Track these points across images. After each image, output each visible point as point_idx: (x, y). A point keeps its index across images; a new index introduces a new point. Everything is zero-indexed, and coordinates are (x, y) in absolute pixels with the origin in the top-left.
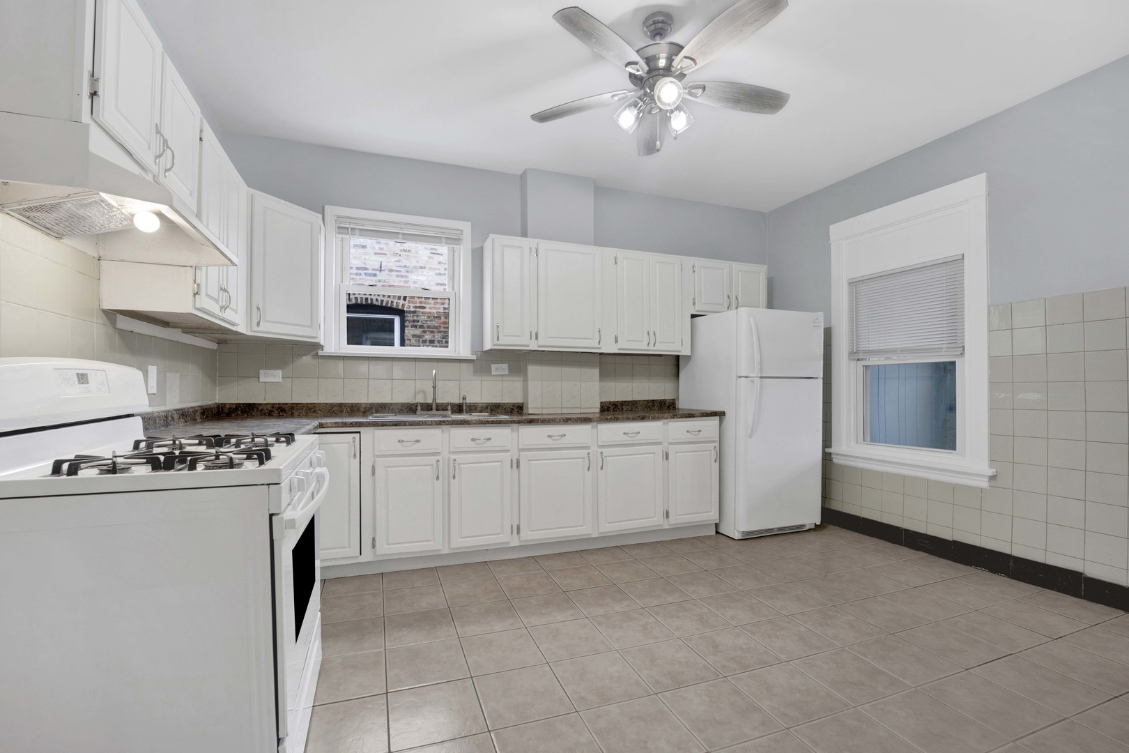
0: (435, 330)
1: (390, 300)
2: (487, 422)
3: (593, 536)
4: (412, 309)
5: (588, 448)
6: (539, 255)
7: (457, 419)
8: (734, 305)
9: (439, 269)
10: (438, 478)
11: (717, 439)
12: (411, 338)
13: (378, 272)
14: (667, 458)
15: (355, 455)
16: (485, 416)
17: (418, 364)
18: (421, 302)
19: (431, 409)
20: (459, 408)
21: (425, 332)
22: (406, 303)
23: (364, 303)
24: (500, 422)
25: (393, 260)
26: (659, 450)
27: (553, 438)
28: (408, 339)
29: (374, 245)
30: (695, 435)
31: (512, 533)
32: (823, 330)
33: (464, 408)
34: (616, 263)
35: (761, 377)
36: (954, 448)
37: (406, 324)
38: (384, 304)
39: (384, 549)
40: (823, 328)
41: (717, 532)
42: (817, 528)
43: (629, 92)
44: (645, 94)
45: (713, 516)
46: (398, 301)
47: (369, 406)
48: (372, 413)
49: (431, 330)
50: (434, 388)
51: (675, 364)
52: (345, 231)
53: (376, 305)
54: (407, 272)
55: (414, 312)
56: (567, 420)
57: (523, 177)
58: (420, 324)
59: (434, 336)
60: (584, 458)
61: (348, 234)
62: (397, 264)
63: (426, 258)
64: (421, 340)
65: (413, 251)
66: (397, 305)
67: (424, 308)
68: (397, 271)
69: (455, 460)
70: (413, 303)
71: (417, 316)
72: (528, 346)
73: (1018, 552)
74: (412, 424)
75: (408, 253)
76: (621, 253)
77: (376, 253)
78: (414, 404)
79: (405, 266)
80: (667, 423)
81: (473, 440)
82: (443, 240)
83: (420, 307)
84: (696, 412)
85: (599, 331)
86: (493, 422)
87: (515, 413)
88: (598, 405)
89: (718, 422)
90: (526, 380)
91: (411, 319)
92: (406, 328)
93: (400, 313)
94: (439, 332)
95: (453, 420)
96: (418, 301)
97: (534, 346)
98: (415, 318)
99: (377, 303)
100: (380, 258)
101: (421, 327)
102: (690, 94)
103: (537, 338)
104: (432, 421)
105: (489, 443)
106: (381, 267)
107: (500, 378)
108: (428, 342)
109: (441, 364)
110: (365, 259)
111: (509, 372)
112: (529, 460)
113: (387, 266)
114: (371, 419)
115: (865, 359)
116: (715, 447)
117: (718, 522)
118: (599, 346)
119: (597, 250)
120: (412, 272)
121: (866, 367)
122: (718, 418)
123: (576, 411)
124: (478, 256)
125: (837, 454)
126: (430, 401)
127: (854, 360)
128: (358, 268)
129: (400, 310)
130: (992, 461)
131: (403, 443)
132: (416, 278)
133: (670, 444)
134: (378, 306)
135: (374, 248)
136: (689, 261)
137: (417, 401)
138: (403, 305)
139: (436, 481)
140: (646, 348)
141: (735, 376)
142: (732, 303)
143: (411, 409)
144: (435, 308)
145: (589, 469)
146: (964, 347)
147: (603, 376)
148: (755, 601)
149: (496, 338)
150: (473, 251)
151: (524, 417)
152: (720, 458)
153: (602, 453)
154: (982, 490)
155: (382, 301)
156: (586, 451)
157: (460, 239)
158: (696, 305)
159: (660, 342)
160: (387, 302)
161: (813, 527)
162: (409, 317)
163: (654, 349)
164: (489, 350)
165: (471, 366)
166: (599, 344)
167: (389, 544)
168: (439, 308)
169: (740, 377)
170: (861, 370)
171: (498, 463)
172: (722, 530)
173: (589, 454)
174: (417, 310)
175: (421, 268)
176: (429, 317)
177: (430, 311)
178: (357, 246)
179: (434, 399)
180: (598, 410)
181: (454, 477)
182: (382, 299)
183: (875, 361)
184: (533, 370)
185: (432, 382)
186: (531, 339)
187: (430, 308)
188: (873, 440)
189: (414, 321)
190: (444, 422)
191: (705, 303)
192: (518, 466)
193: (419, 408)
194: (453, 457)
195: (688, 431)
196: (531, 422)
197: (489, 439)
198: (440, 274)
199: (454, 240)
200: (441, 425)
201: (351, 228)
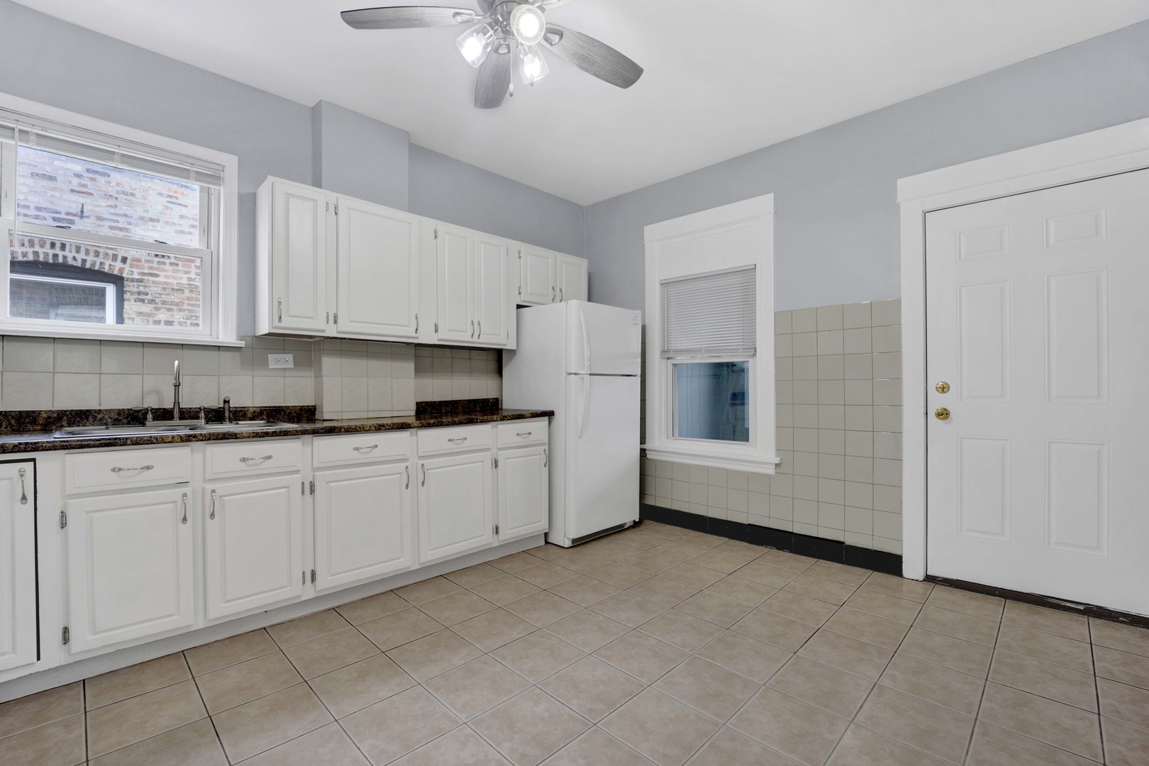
0: (175, 308)
1: (98, 261)
2: (266, 435)
3: (412, 569)
4: (136, 276)
5: (405, 460)
6: (340, 214)
7: (217, 431)
8: (558, 298)
9: (181, 225)
10: (185, 519)
11: (547, 441)
12: (134, 316)
13: (76, 219)
14: (496, 466)
15: (24, 498)
16: (258, 426)
17: (147, 350)
18: (151, 268)
19: (172, 418)
20: (216, 415)
21: (157, 309)
22: (127, 267)
23: (51, 261)
24: (285, 434)
25: (104, 204)
26: (487, 457)
27: (361, 450)
28: (129, 318)
29: (70, 178)
30: (525, 438)
31: (304, 582)
32: (641, 328)
33: (227, 414)
34: (436, 237)
35: (591, 375)
36: (747, 440)
37: (126, 296)
38: (88, 266)
39: (84, 642)
40: (640, 326)
41: (547, 542)
42: (636, 525)
43: (476, 15)
44: (497, 22)
45: (543, 526)
46: (112, 263)
47: (55, 415)
48: (62, 426)
49: (168, 306)
50: (177, 386)
51: (497, 359)
52: (9, 133)
53: (72, 266)
54: (129, 224)
55: (138, 281)
56: (380, 428)
57: (316, 112)
58: (149, 297)
59: (173, 316)
60: (400, 473)
61: (13, 138)
62: (112, 210)
63: (161, 208)
64: (151, 320)
65: (139, 194)
66: (110, 269)
67: (157, 276)
68: (111, 220)
69: (213, 491)
70: (137, 267)
71: (145, 287)
72: (324, 331)
73: (798, 529)
74: (138, 442)
75: (130, 198)
76: (443, 227)
77: (73, 191)
78: (141, 411)
79: (125, 215)
80: (497, 426)
81: (244, 460)
82: (193, 175)
83: (150, 274)
84: (527, 413)
85: (416, 317)
86: (275, 434)
87: (305, 419)
88: (414, 407)
89: (547, 422)
90: (319, 376)
91: (135, 290)
92: (126, 303)
93: (118, 280)
94: (180, 310)
95: (210, 434)
96: (146, 265)
97: (331, 332)
98: (142, 289)
99: (74, 263)
100: (81, 199)
101: (151, 302)
102: (546, 39)
103: (335, 322)
104: (173, 437)
105: (269, 463)
106: (82, 212)
107: (281, 373)
108: (162, 323)
109: (187, 352)
110: (52, 196)
111: (295, 365)
112: (328, 482)
113: (91, 211)
114: (57, 436)
115: (674, 358)
116: (545, 450)
117: (547, 531)
118: (417, 335)
119: (415, 218)
120: (137, 225)
121: (674, 365)
122: (547, 418)
124: (248, 207)
125: (651, 450)
126: (168, 404)
127: (664, 358)
128: (38, 209)
129: (116, 276)
130: (779, 450)
131: (121, 472)
132: (142, 233)
133: (500, 449)
134: (76, 267)
135: (70, 182)
136: (516, 245)
137: (145, 406)
138: (121, 270)
139: (181, 525)
140: (471, 340)
141: (565, 372)
142: (558, 296)
143: (135, 417)
144: (173, 277)
145: (407, 486)
146: (755, 348)
147: (419, 370)
148: (601, 618)
149: (276, 318)
150: (242, 198)
151: (318, 425)
152: (549, 463)
153: (423, 465)
154: (770, 476)
155: (84, 261)
156: (403, 465)
157: (219, 178)
158: (522, 295)
159: (484, 334)
160: (91, 261)
161: (632, 524)
162: (130, 287)
163: (479, 341)
164: (266, 335)
165: (237, 355)
166: (416, 332)
167: (95, 633)
168: (181, 278)
169: (570, 374)
170: (670, 367)
171: (284, 490)
172: (550, 540)
173: (407, 467)
174: (145, 277)
175: (152, 220)
176: (165, 289)
177: (166, 280)
178: (37, 175)
179: (177, 402)
180: (413, 413)
181: (212, 516)
182: (85, 258)
183: (680, 359)
184: (330, 363)
185: (173, 377)
186: (328, 322)
187: (166, 277)
188: (680, 436)
189: (139, 293)
190: (195, 436)
191: (530, 294)
192: (312, 491)
193: (150, 416)
194: (209, 487)
195: (518, 435)
196: (331, 431)
197: (270, 457)
198: (182, 232)
199: (212, 177)
200: (190, 441)
201: (20, 131)
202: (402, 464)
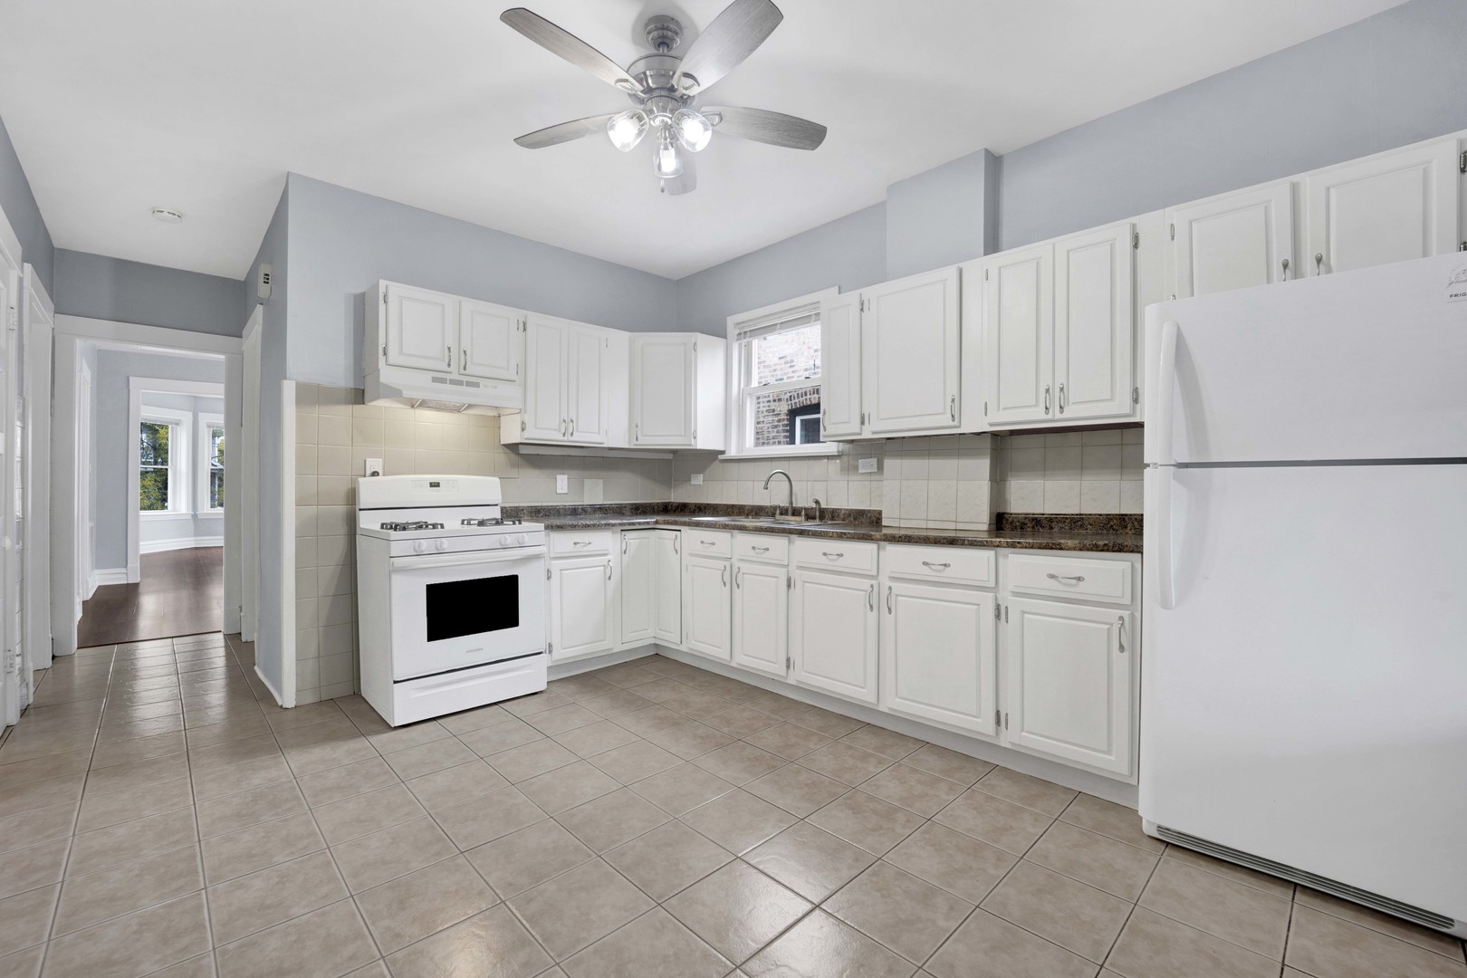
5: (873, 577)
24: (773, 531)
27: (933, 567)
30: (1068, 585)
33: (817, 514)
69: (739, 568)
72: (860, 434)
74: (707, 526)
80: (1007, 555)
81: (754, 548)
85: (953, 400)
86: (766, 530)
87: (865, 525)
95: (735, 525)
103: (869, 422)
105: (767, 554)
107: (868, 477)
111: (879, 469)
112: (804, 581)
116: (1121, 618)
123: (948, 527)
131: (704, 545)
139: (724, 587)
140: (1043, 417)
153: (890, 588)
159: (1076, 403)
166: (954, 420)
173: (872, 586)
181: (738, 586)
186: (863, 424)
193: (778, 512)
194: (738, 564)
195: (1051, 576)
197: (767, 550)
202: (868, 581)
